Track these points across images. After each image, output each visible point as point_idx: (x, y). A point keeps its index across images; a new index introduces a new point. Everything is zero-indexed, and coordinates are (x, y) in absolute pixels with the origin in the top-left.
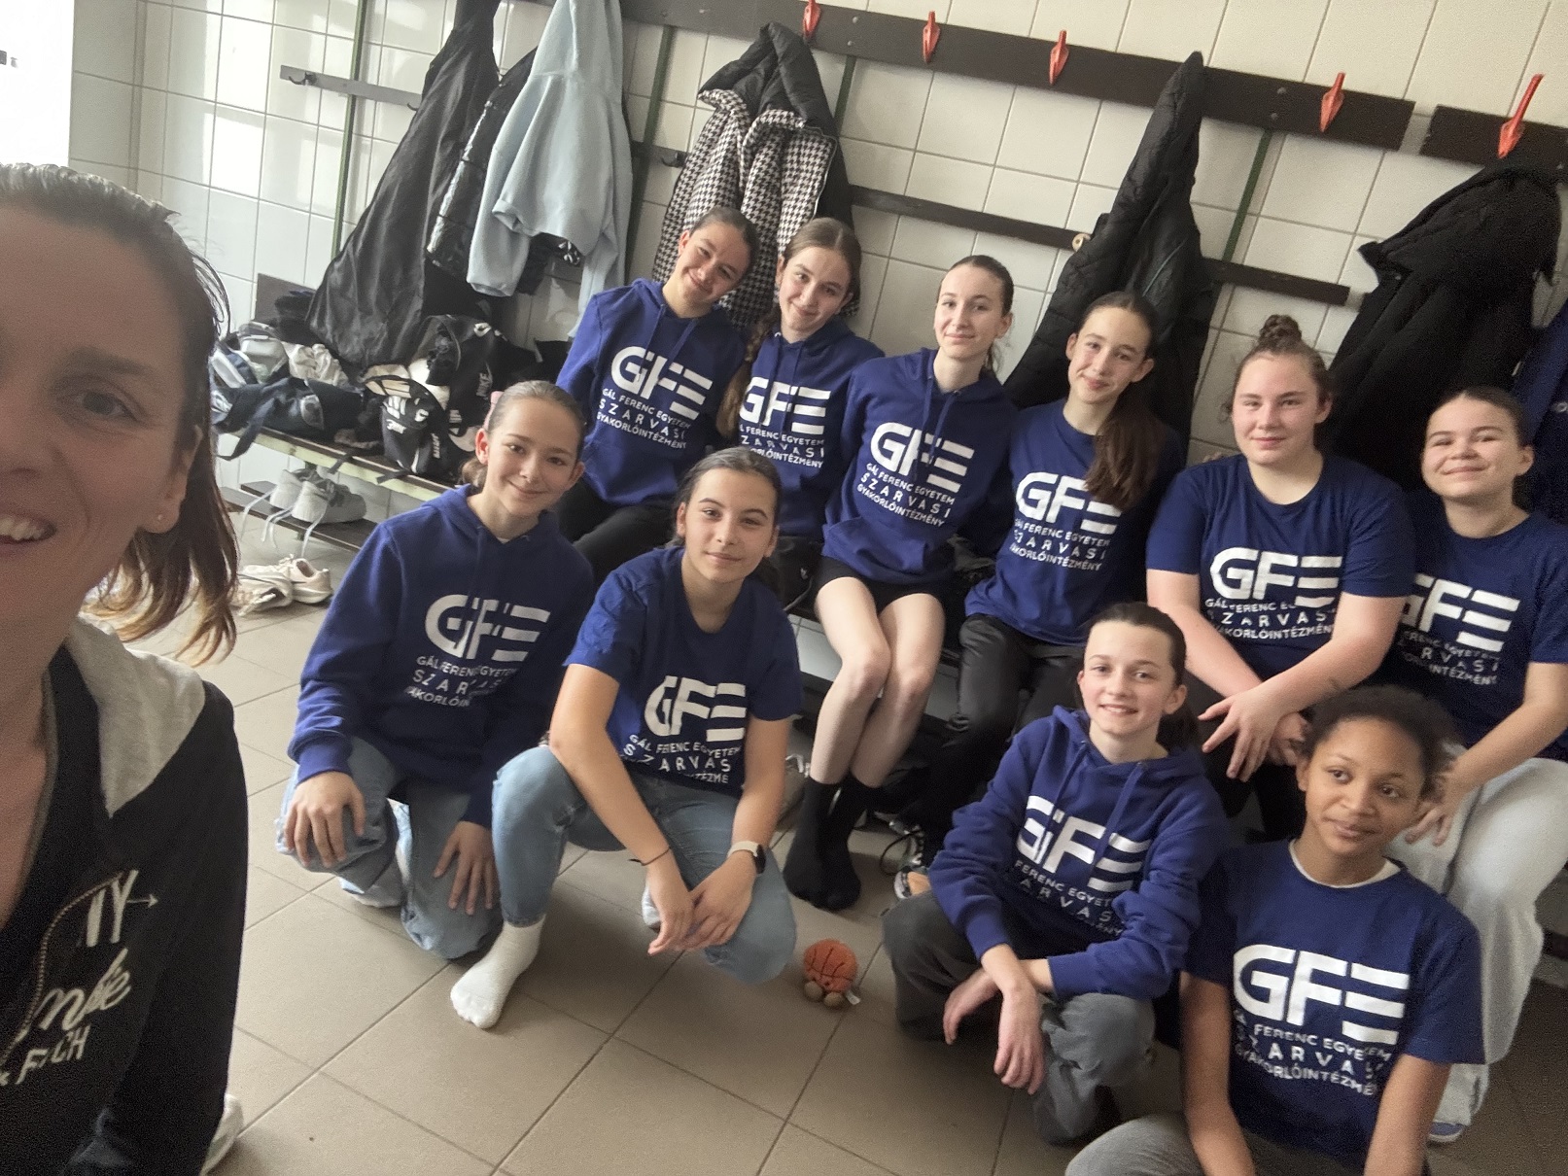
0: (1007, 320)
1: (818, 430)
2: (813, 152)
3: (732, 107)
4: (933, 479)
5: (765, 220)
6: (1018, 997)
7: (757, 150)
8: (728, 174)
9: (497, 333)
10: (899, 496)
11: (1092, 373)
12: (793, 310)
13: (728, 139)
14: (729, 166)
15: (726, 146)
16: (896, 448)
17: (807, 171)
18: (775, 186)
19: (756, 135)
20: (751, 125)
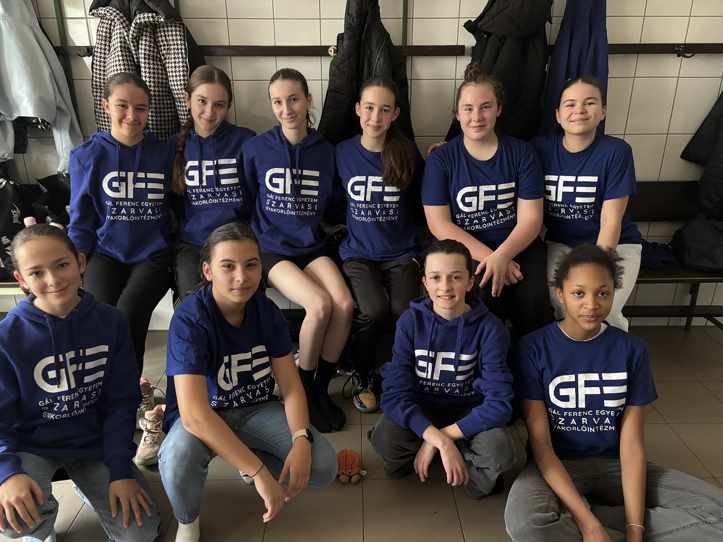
0: (309, 98)
1: (235, 181)
2: (174, 33)
3: (115, 17)
4: (304, 192)
5: (158, 78)
6: (446, 447)
7: (139, 38)
8: (126, 56)
9: (12, 183)
10: (289, 205)
11: (373, 122)
12: (203, 121)
13: (118, 36)
14: (125, 51)
15: (119, 40)
16: (280, 181)
17: (174, 45)
18: (157, 57)
19: (136, 31)
20: (131, 25)
